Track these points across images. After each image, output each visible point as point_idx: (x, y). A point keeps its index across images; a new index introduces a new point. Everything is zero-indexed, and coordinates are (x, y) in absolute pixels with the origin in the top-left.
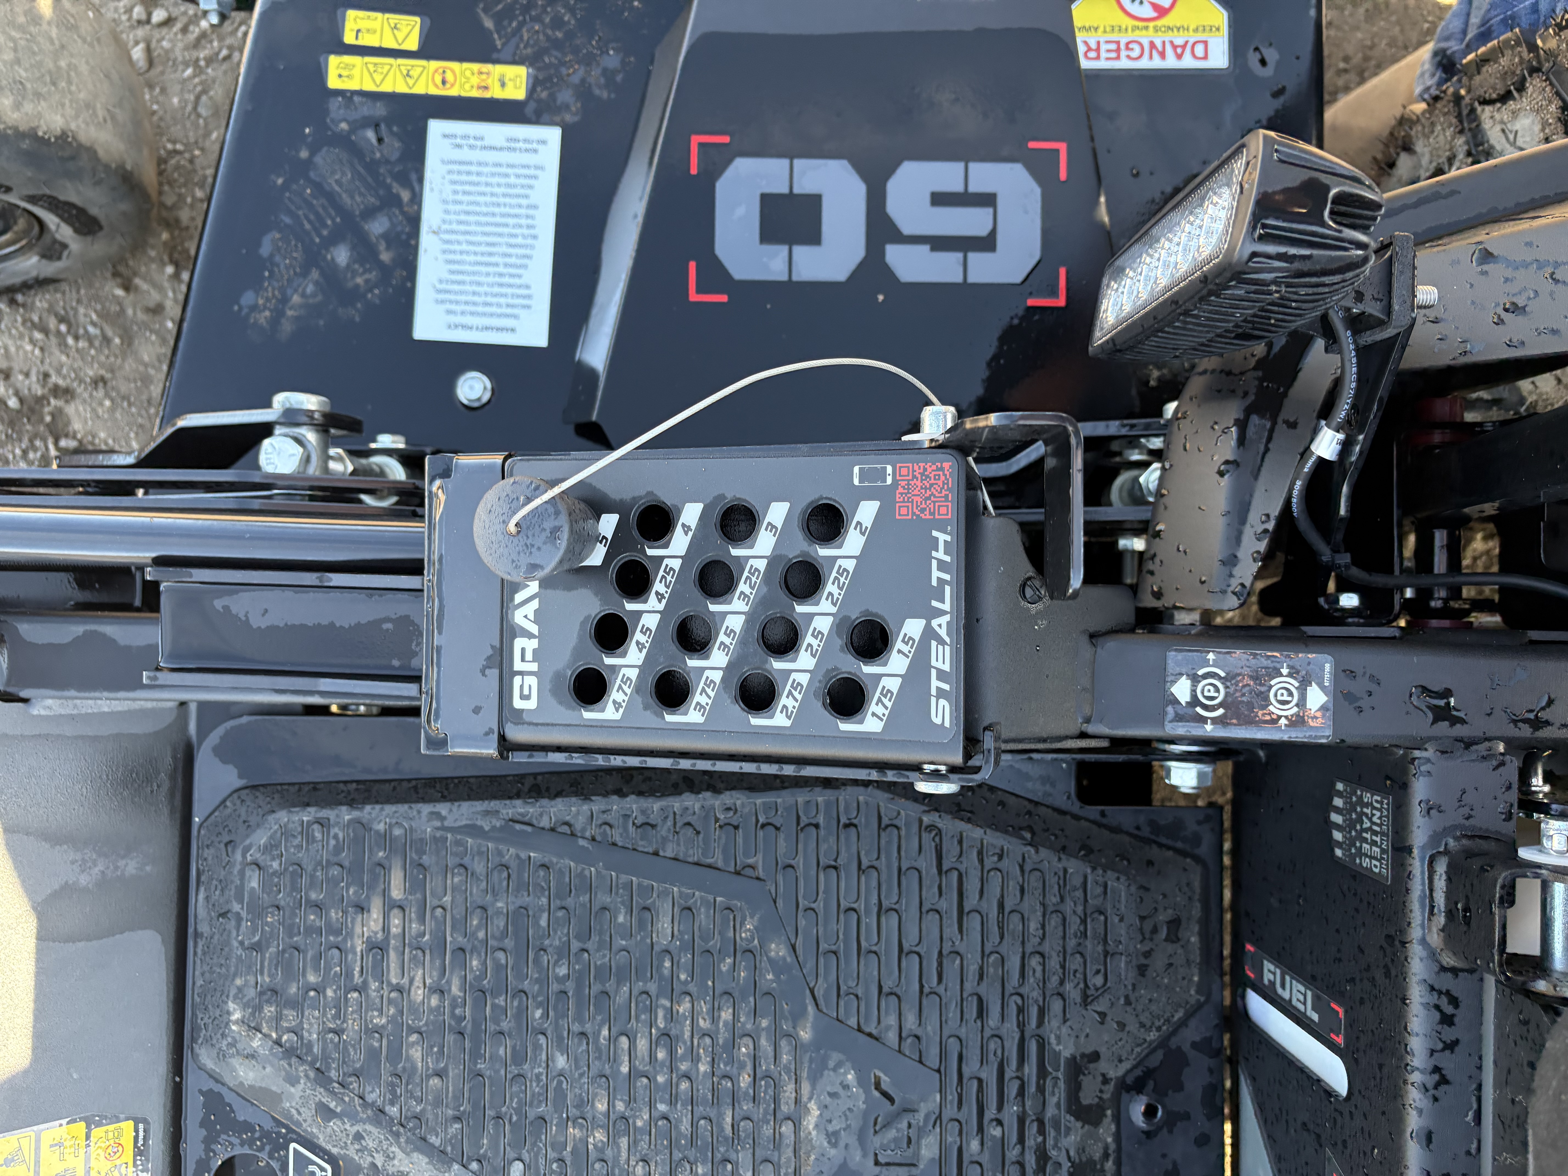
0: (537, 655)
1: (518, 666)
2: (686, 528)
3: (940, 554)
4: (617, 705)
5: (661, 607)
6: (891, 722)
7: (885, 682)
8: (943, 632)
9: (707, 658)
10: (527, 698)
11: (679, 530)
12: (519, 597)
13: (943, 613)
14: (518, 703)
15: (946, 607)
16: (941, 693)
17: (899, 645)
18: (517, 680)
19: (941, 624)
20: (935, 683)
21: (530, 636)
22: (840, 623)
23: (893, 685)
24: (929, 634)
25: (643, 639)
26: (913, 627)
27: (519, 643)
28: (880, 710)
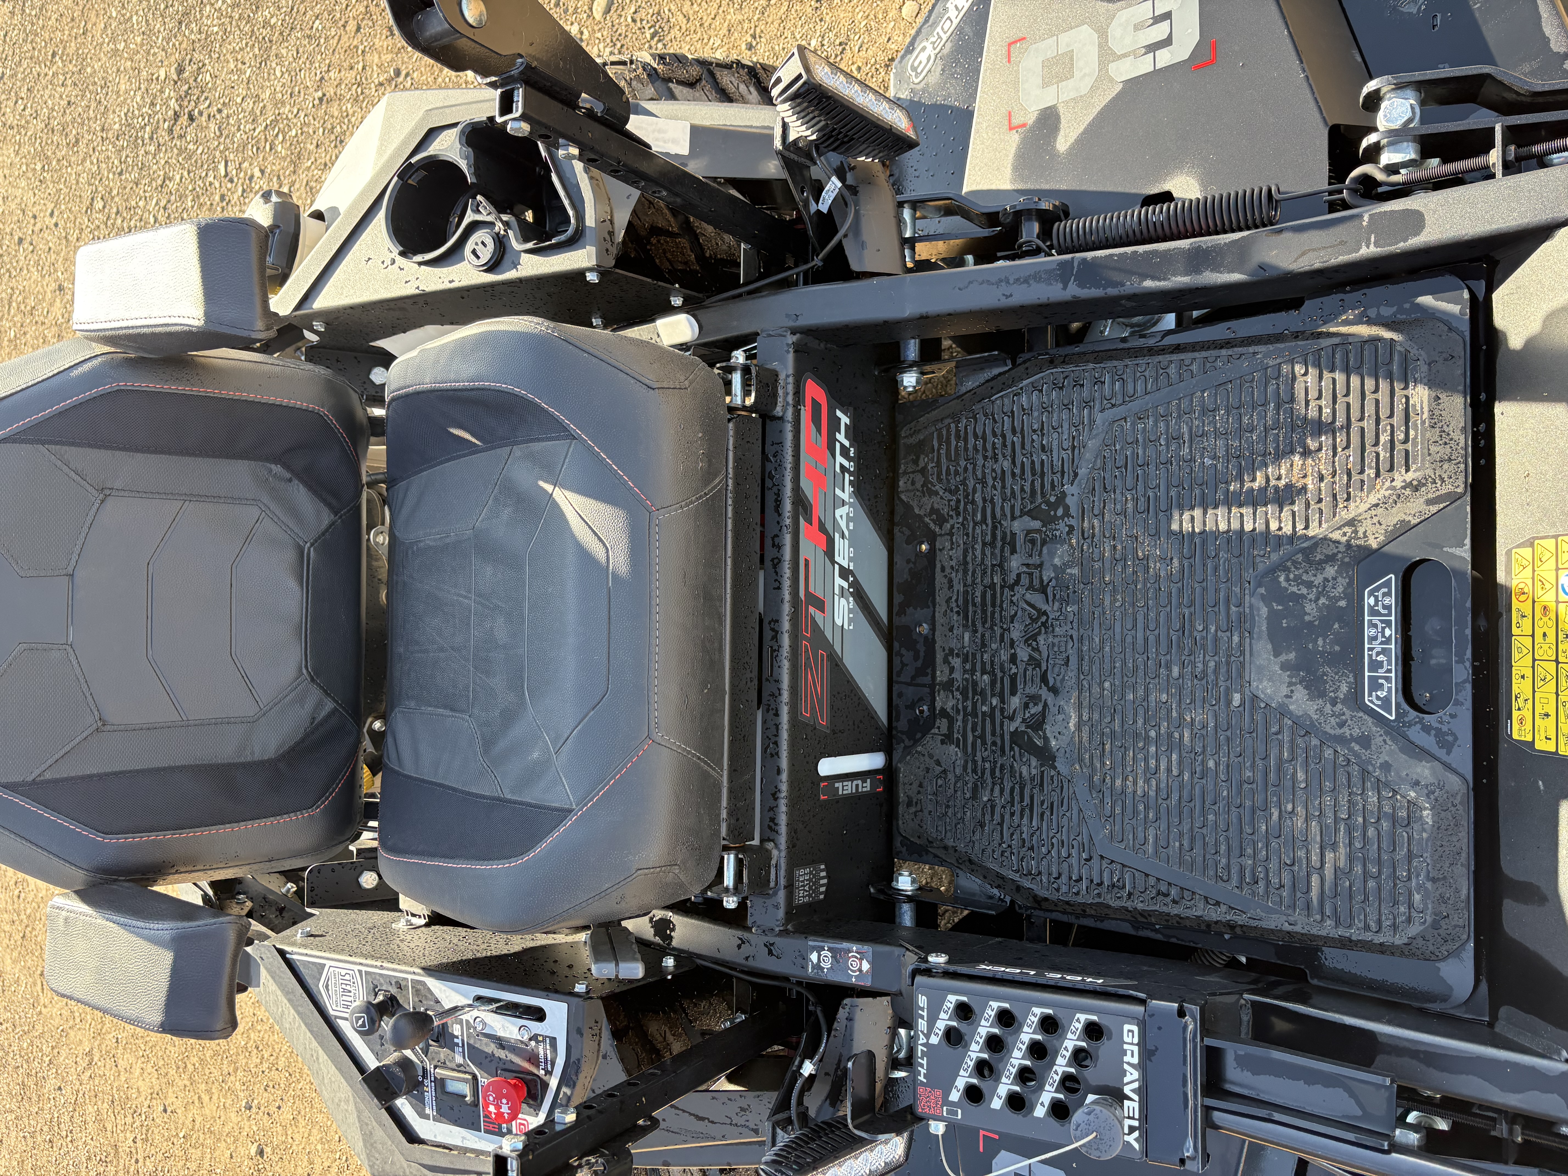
0: (1124, 1053)
1: (1136, 1049)
2: (1042, 1104)
3: (923, 1071)
4: (1078, 1020)
5: (1055, 1068)
6: (944, 999)
7: (947, 1017)
8: (922, 1036)
9: (1031, 1039)
10: (1129, 1031)
12: (1136, 1085)
13: (922, 1045)
14: (1135, 1029)
15: (920, 1047)
16: (922, 1009)
17: (940, 1033)
19: (922, 1040)
20: (925, 1014)
21: (1128, 1063)
22: (967, 1047)
23: (942, 1015)
24: (928, 1036)
25: (1065, 1052)
26: (934, 1040)
27: (1135, 1060)
28: (949, 1005)
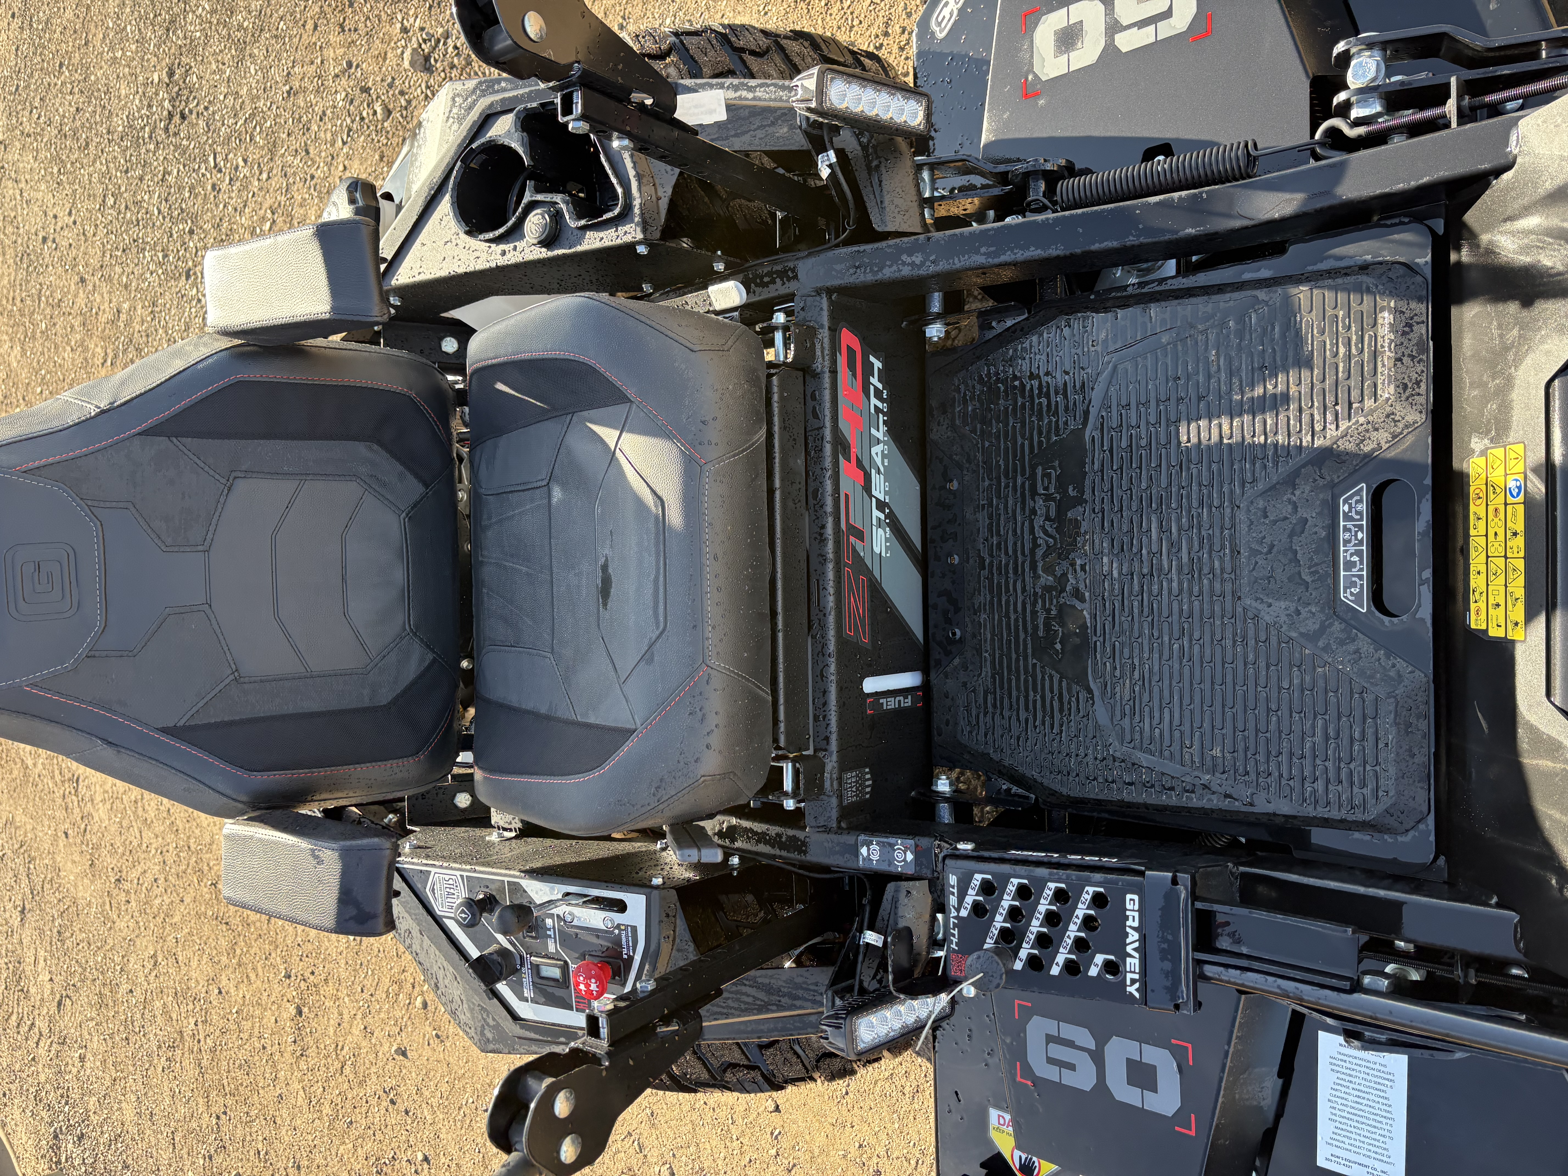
11: (1061, 964)
18: (1136, 907)
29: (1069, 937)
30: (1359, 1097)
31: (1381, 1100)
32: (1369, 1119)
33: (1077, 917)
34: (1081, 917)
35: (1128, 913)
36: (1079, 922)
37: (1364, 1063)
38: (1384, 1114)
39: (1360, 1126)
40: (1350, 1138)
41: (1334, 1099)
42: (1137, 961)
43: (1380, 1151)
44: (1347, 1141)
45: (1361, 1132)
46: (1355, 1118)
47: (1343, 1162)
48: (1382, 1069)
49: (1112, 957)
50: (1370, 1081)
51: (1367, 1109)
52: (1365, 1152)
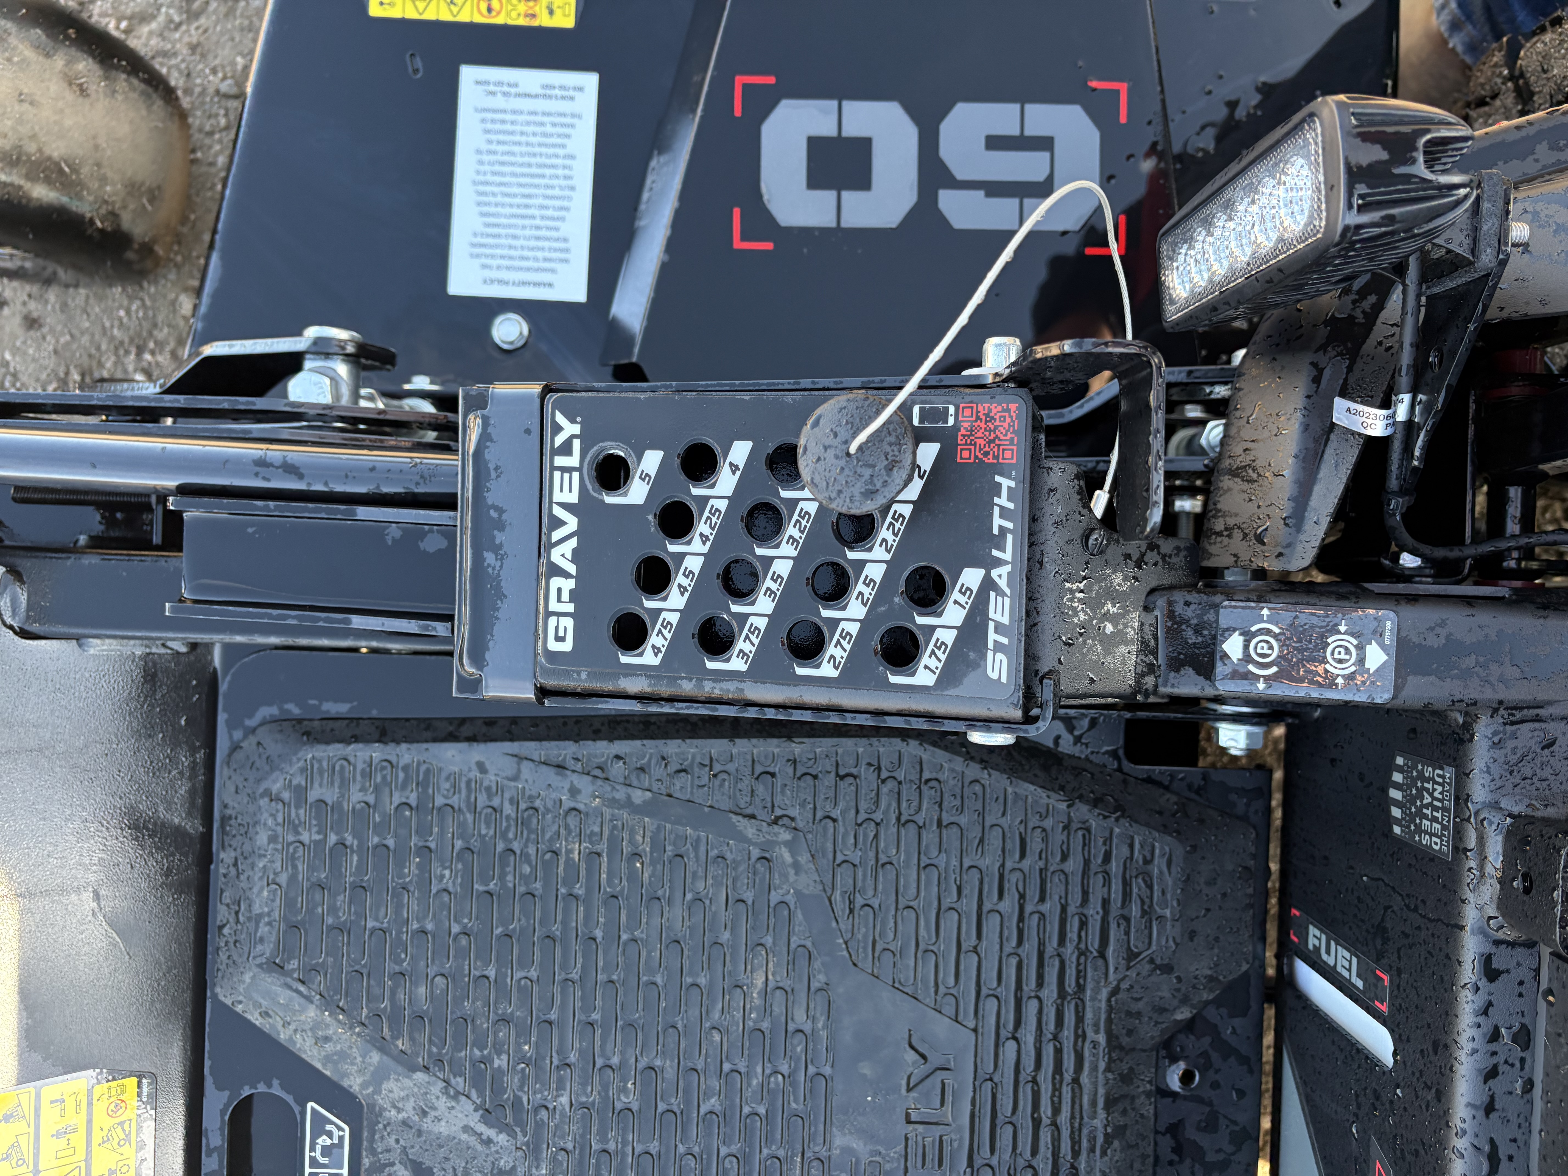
29: (704, 538)
30: (527, 206)
31: (492, 210)
32: (514, 175)
33: (682, 589)
34: (674, 590)
35: (570, 608)
36: (680, 579)
37: (517, 263)
38: (488, 189)
39: (526, 159)
40: (545, 135)
41: (567, 193)
42: (558, 497)
43: (498, 126)
44: (549, 129)
45: (524, 149)
46: (534, 170)
47: (557, 92)
48: (488, 261)
49: (610, 499)
50: (507, 236)
51: (515, 190)
52: (520, 118)
